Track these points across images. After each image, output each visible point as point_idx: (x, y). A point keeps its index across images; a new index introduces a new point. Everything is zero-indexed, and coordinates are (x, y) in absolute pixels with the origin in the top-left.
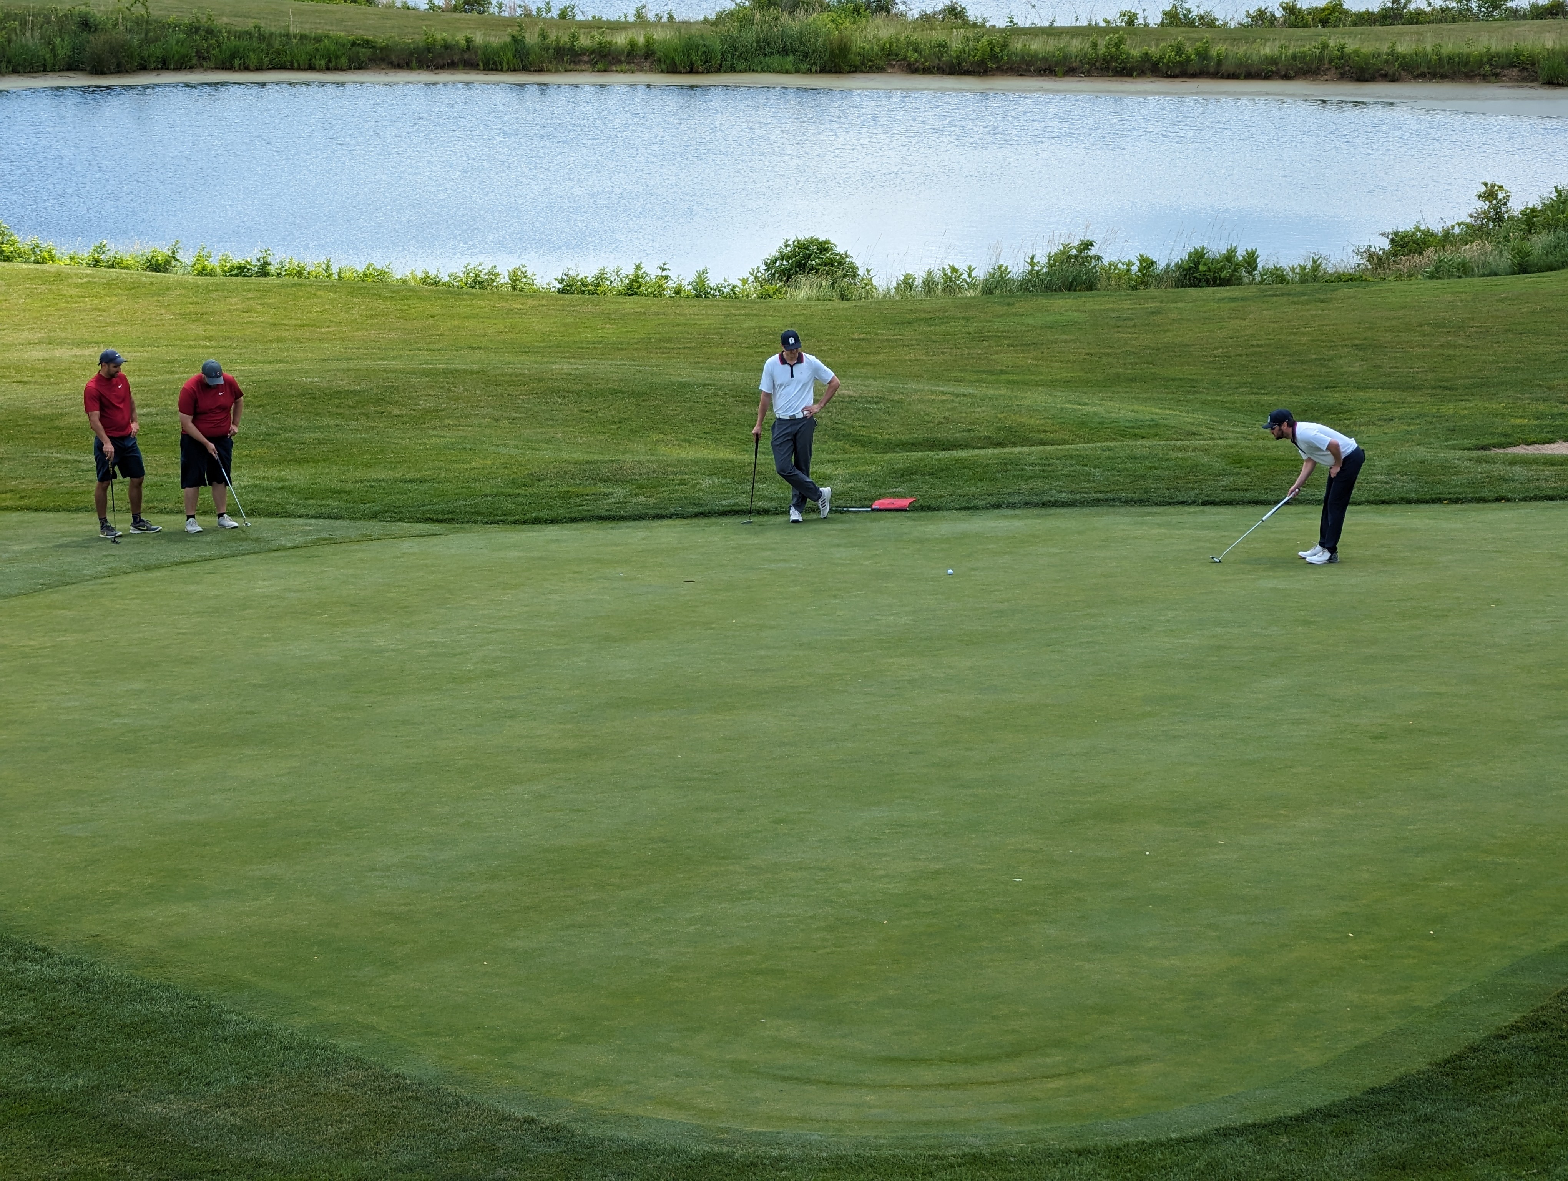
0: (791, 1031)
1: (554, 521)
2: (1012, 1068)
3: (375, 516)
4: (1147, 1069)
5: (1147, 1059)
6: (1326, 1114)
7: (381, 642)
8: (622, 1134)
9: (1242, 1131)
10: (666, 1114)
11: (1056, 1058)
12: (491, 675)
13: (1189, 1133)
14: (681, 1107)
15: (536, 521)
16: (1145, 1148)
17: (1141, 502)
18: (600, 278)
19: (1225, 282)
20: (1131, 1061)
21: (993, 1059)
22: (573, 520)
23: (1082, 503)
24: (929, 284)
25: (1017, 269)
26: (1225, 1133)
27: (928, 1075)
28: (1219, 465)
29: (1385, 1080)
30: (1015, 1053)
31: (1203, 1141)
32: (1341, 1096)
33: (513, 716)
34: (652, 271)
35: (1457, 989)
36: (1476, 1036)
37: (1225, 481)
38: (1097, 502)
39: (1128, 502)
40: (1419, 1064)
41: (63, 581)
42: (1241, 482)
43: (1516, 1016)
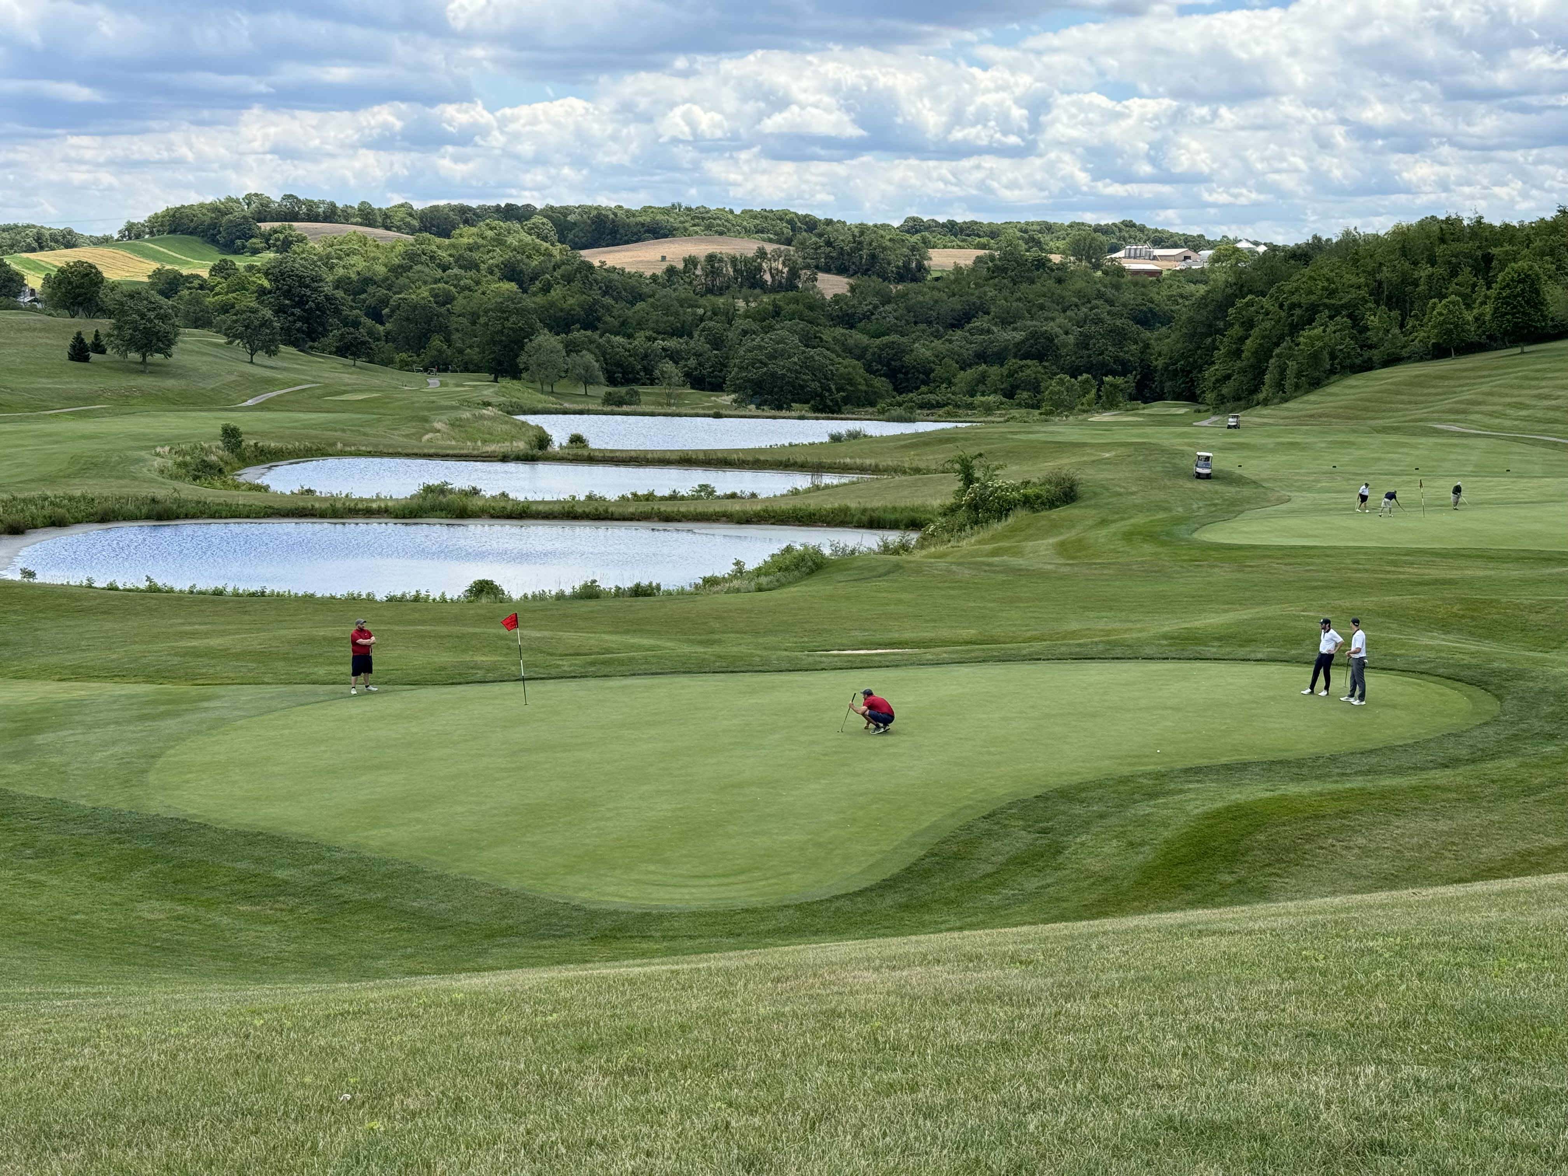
0: (652, 868)
1: (460, 684)
2: (743, 877)
4: (795, 876)
5: (793, 873)
6: (870, 889)
7: (414, 730)
8: (603, 907)
9: (843, 896)
10: (617, 899)
11: (758, 874)
12: (467, 741)
13: (823, 898)
14: (622, 897)
15: (453, 684)
16: (809, 904)
17: (689, 672)
18: (404, 595)
19: (649, 595)
20: (788, 874)
21: (735, 875)
22: (467, 683)
24: (534, 596)
25: (568, 591)
26: (837, 898)
27: (712, 881)
29: (887, 877)
30: (742, 872)
31: (829, 901)
32: (873, 883)
33: (484, 756)
34: (423, 593)
35: (897, 843)
36: (912, 860)
37: (718, 664)
39: (684, 672)
40: (896, 871)
41: (271, 711)
42: (724, 664)
43: (923, 853)
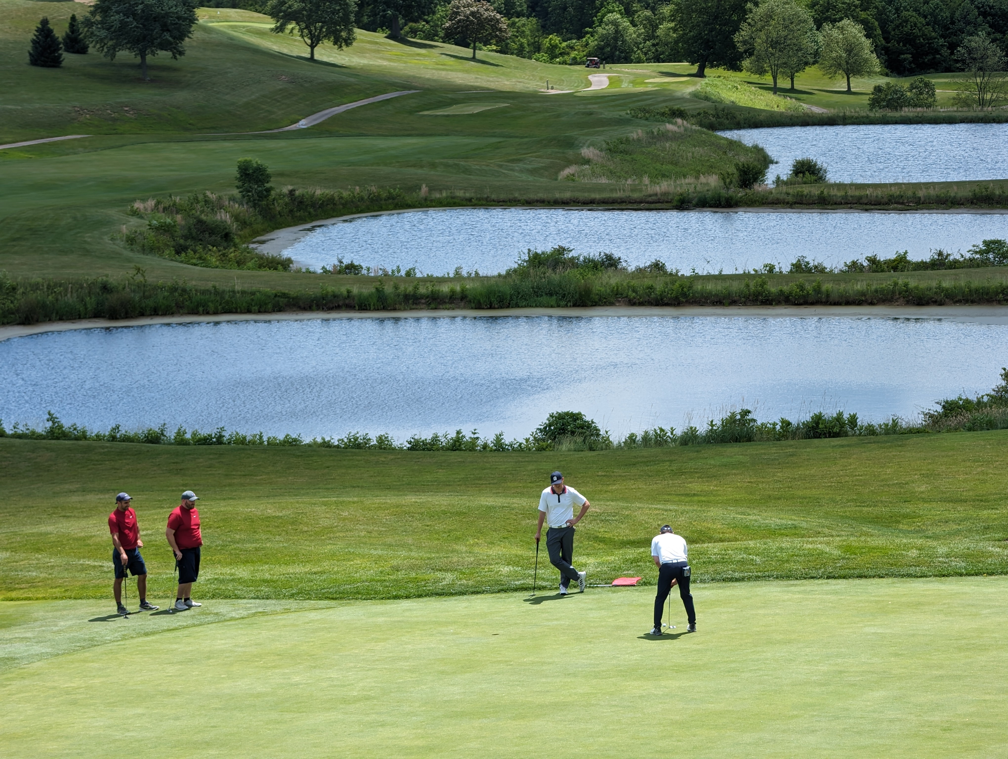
1: (407, 597)
3: (292, 596)
15: (396, 597)
17: (785, 577)
18: (435, 439)
19: (836, 435)
22: (420, 596)
23: (749, 579)
24: (646, 438)
25: (702, 428)
28: (836, 552)
33: (383, 725)
34: (468, 435)
37: (841, 563)
38: (757, 578)
39: (778, 577)
42: (851, 563)
